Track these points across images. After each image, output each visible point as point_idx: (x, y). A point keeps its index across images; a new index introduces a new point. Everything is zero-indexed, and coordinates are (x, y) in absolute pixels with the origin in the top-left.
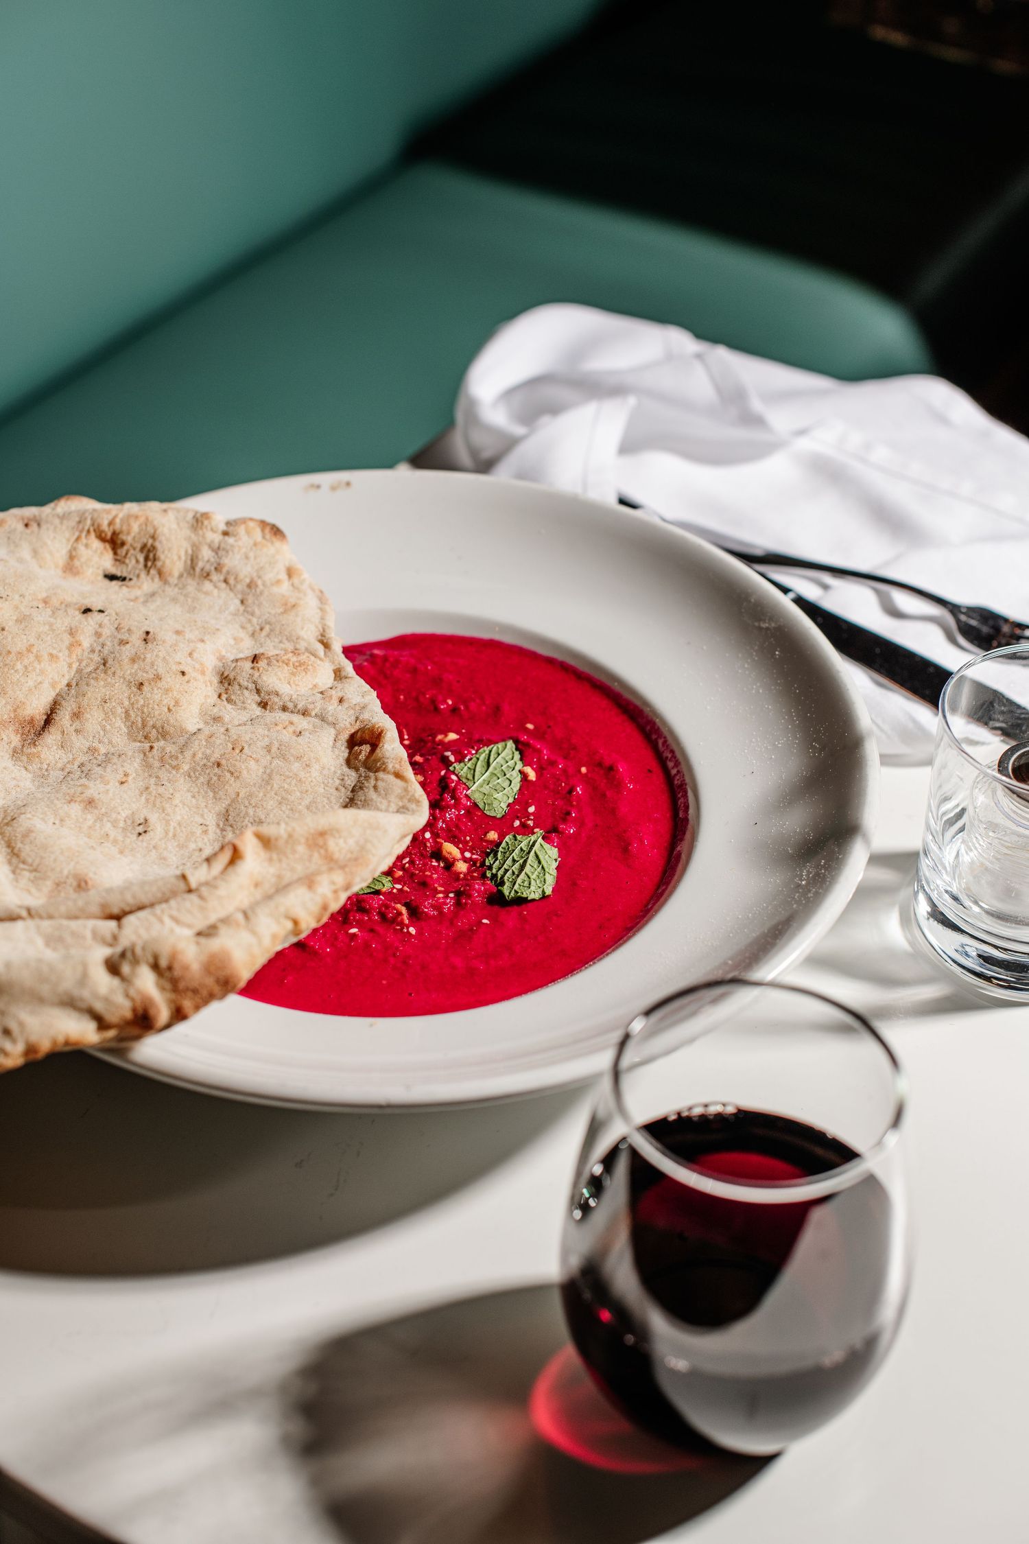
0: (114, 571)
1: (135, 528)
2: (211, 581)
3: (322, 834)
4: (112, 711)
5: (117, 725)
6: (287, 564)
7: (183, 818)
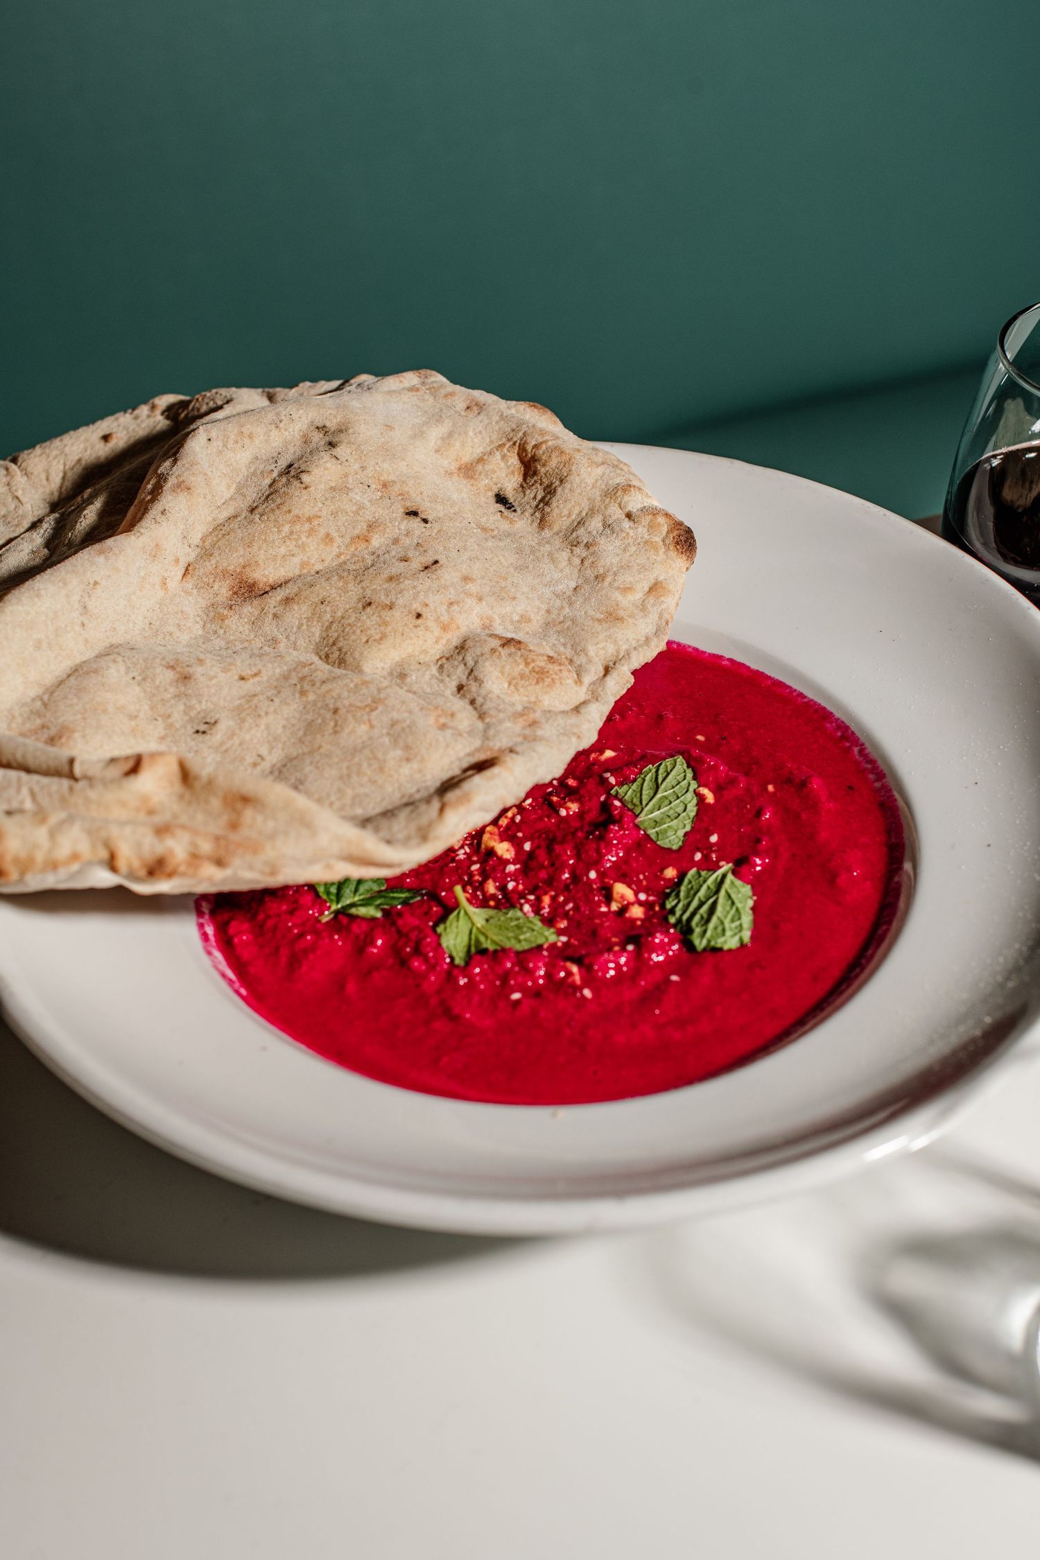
0: (510, 495)
1: (554, 463)
2: (572, 551)
3: (246, 800)
4: (320, 614)
5: (313, 630)
6: (661, 578)
7: (251, 740)
